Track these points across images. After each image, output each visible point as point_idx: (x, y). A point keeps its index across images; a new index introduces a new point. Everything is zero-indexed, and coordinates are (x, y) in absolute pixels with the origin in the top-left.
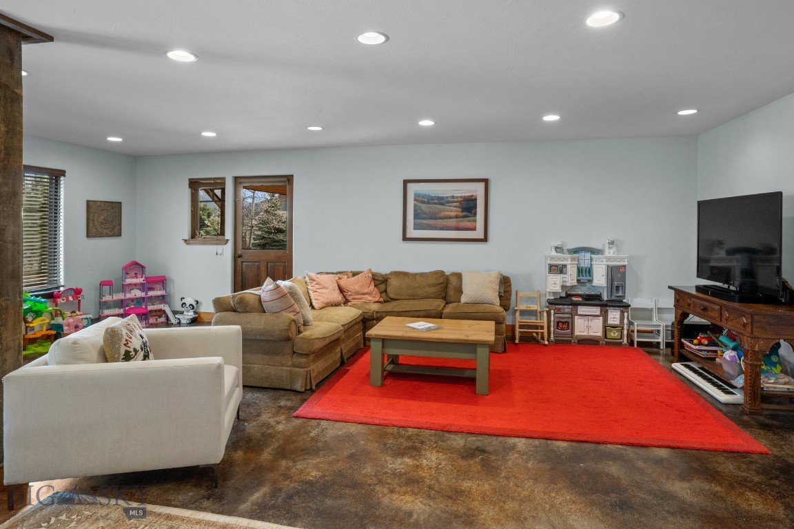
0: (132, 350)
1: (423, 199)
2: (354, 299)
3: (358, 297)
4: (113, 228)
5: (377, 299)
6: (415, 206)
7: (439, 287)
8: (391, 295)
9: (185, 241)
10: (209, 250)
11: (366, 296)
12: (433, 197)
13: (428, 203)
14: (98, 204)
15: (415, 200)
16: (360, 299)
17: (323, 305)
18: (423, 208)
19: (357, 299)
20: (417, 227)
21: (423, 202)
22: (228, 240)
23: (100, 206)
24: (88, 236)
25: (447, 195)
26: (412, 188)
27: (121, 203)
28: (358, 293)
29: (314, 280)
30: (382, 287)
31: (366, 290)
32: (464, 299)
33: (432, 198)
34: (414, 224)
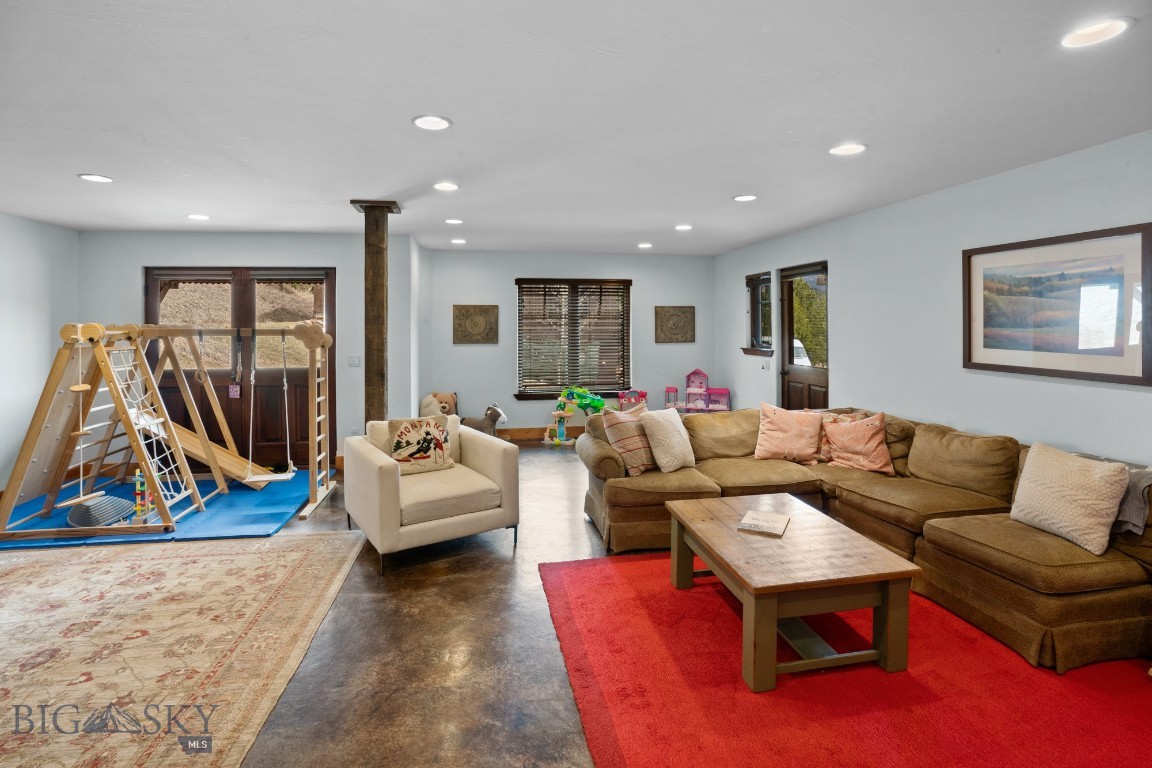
0: (404, 441)
1: (1000, 286)
2: (838, 457)
3: (845, 455)
4: (686, 333)
5: (875, 467)
6: (986, 300)
7: (990, 470)
8: (912, 468)
9: (744, 349)
10: (757, 361)
11: (856, 457)
12: (1019, 280)
13: (1010, 293)
14: (666, 309)
15: (985, 288)
16: (849, 460)
17: (767, 455)
18: (1000, 304)
19: (843, 459)
20: (990, 342)
21: (1000, 292)
22: (773, 352)
23: (669, 312)
24: (657, 342)
25: (1049, 274)
26: (979, 263)
27: (693, 307)
28: (845, 449)
29: (767, 417)
30: (899, 448)
31: (858, 448)
32: (1015, 512)
33: (1019, 283)
34: (985, 337)
